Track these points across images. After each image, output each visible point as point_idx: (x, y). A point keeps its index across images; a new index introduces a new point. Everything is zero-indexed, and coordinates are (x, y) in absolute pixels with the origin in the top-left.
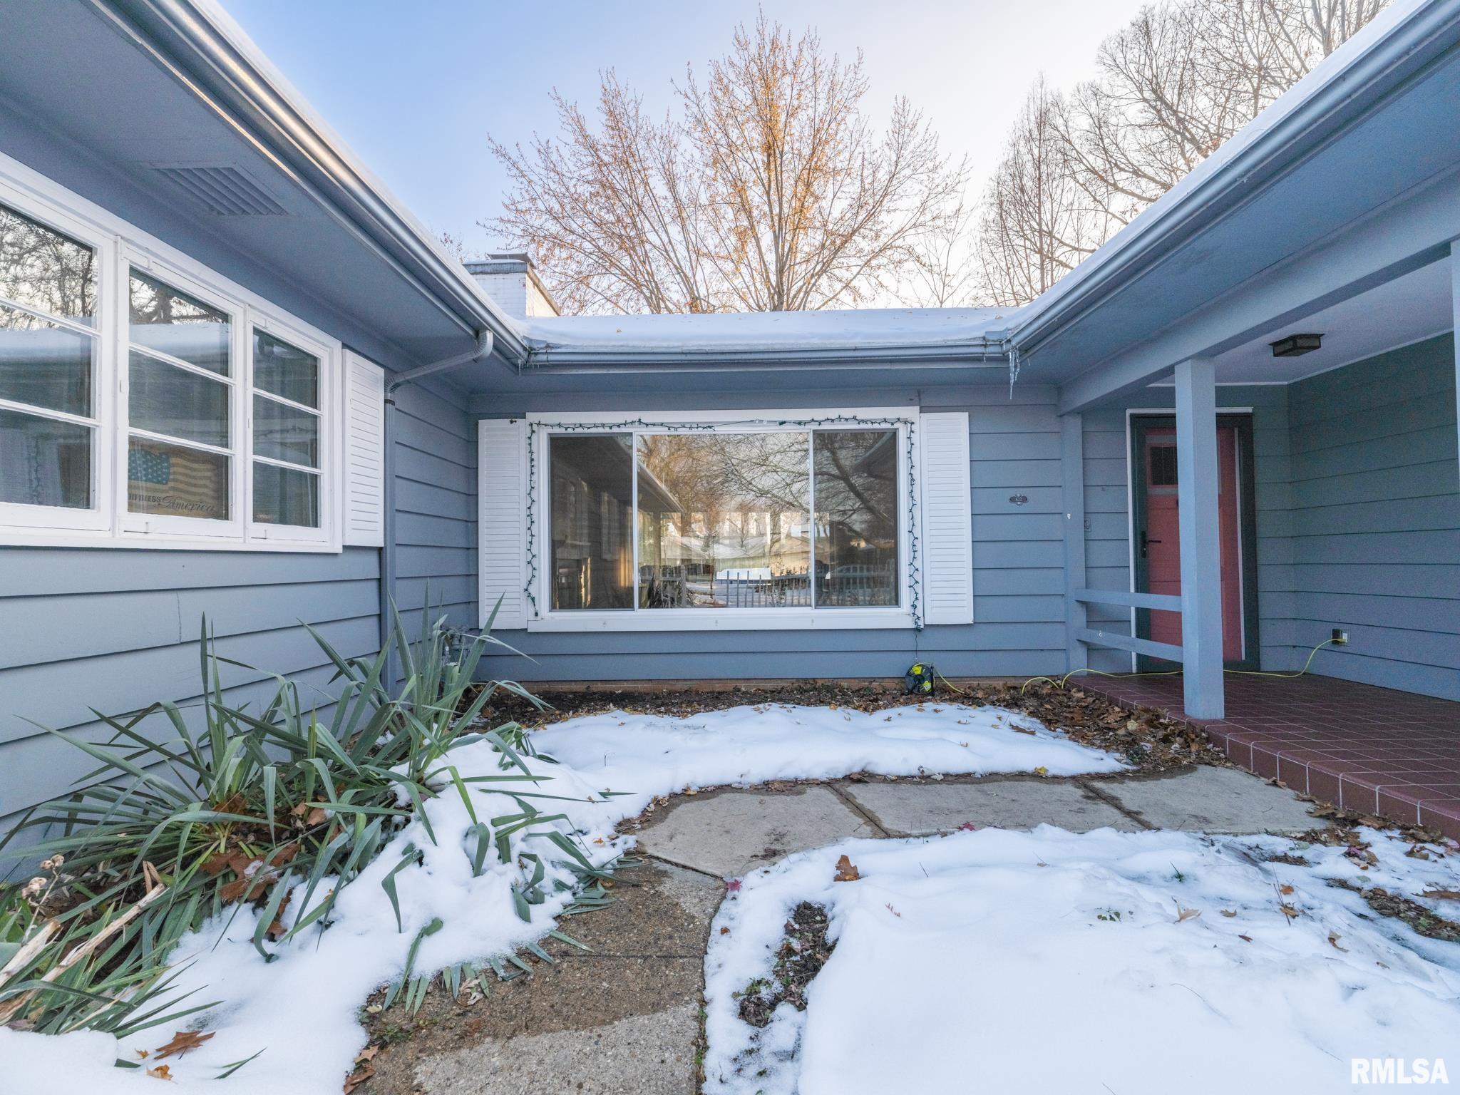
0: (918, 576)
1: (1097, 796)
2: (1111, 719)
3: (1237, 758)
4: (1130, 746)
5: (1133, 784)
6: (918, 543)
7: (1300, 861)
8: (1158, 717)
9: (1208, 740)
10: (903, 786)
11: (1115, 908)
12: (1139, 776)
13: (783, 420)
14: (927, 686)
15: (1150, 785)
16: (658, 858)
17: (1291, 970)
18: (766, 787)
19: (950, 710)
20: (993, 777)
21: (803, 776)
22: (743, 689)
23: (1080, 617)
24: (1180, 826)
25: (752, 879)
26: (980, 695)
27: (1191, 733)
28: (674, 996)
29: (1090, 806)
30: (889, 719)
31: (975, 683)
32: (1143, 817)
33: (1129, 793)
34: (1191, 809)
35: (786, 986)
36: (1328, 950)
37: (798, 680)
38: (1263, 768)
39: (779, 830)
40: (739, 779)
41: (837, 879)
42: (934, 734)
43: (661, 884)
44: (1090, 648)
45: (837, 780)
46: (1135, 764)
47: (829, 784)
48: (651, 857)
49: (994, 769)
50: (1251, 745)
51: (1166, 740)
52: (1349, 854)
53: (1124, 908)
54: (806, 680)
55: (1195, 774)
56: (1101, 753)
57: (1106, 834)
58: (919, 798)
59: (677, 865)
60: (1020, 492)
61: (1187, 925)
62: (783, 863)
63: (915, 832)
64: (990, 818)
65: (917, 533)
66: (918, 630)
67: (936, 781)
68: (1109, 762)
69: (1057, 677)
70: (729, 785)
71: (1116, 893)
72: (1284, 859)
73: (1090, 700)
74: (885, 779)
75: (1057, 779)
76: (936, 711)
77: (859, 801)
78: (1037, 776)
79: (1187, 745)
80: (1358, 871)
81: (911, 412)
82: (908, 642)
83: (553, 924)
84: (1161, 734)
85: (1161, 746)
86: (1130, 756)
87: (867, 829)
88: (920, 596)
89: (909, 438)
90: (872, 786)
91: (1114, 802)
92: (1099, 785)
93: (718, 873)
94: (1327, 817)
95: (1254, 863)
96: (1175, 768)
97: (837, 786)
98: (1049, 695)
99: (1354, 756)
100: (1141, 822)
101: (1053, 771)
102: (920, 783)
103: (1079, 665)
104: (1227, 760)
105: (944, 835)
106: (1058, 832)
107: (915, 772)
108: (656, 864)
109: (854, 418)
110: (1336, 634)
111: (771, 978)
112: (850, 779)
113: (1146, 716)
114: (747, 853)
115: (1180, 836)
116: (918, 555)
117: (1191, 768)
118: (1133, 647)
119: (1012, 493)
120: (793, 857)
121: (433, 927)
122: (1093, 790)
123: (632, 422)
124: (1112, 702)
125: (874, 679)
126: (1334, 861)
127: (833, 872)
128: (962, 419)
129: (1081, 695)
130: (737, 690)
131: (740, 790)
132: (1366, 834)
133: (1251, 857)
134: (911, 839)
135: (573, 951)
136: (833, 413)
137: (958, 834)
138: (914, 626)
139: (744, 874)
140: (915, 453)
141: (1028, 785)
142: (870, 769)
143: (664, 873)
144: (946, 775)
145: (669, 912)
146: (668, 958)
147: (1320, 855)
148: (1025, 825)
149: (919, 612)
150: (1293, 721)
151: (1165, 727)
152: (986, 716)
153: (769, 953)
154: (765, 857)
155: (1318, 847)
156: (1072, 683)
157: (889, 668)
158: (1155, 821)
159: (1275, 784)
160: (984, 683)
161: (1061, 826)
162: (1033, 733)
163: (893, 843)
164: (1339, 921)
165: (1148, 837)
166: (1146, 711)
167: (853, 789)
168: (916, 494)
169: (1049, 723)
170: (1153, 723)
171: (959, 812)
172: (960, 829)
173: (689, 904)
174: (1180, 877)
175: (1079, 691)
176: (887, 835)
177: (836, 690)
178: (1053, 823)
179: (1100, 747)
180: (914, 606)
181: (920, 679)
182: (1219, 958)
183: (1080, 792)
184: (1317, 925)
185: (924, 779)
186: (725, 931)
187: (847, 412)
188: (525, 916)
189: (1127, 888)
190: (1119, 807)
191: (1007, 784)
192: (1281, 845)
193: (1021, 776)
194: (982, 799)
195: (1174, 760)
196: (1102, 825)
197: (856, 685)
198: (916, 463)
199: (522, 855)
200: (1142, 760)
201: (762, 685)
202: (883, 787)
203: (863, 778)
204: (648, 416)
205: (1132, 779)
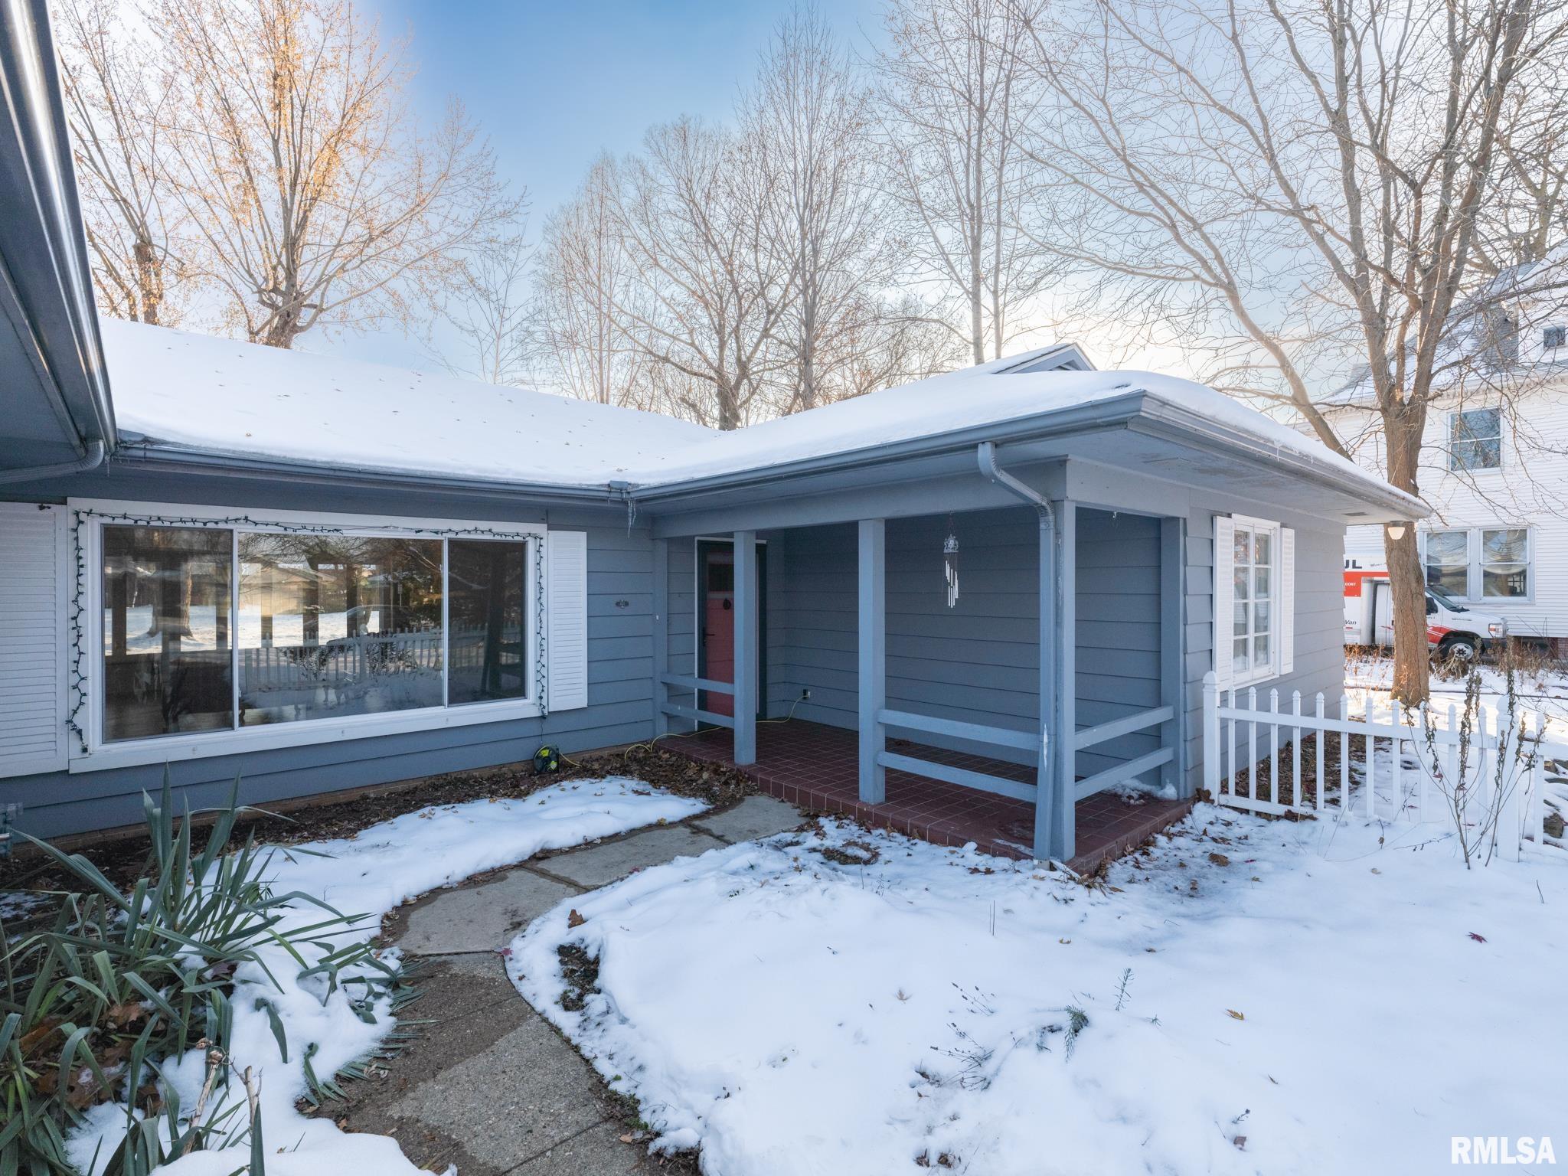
0: (544, 672)
1: (697, 831)
2: (690, 773)
3: (764, 788)
4: (706, 792)
5: (715, 818)
6: (544, 643)
7: (797, 843)
8: (719, 766)
9: (748, 779)
10: (576, 854)
11: (736, 889)
12: (718, 810)
13: (421, 528)
14: (553, 765)
15: (724, 816)
16: (430, 955)
17: (807, 890)
18: (472, 881)
19: (584, 785)
20: (633, 832)
21: (498, 865)
22: (372, 795)
23: (662, 694)
24: (744, 839)
25: (517, 944)
26: (596, 766)
27: (740, 776)
28: (519, 1018)
29: (696, 838)
30: (543, 803)
31: (587, 756)
32: (726, 838)
33: (714, 824)
34: (747, 827)
35: (582, 987)
36: (814, 880)
37: (430, 777)
38: (777, 793)
39: (510, 908)
40: (446, 881)
41: (570, 926)
42: (583, 809)
43: (450, 969)
44: (670, 717)
45: (525, 862)
46: (713, 803)
47: (521, 865)
48: (423, 956)
49: (632, 826)
50: (771, 780)
51: (726, 783)
52: (816, 834)
53: (739, 888)
54: (438, 777)
55: (745, 803)
56: (692, 801)
57: (711, 853)
58: (593, 858)
59: (449, 954)
60: (623, 598)
61: (766, 887)
62: (531, 928)
63: (605, 883)
64: (645, 861)
65: (544, 634)
66: (543, 717)
67: (597, 845)
68: (698, 806)
69: (647, 742)
70: (440, 888)
71: (733, 883)
72: (791, 844)
73: (674, 759)
74: (561, 852)
75: (672, 825)
76: (574, 788)
77: (553, 872)
78: (659, 825)
79: (737, 784)
80: (819, 842)
81: (540, 529)
82: (535, 728)
83: (393, 1019)
84: (723, 779)
85: (724, 787)
86: (709, 799)
87: (572, 890)
88: (545, 689)
89: (539, 551)
90: (554, 859)
91: (708, 832)
92: (697, 823)
93: (488, 949)
94: (806, 816)
95: (780, 850)
96: (734, 802)
97: (528, 866)
98: (645, 758)
99: (815, 778)
100: (725, 841)
101: (670, 819)
102: (587, 849)
103: (662, 731)
104: (758, 790)
105: (622, 879)
106: (686, 859)
107: (580, 841)
108: (431, 959)
109: (490, 531)
110: (805, 692)
111: (569, 988)
112: (536, 858)
113: (712, 767)
114: (500, 930)
115: (745, 845)
116: (545, 653)
117: (741, 800)
118: (696, 716)
119: (618, 598)
120: (536, 922)
121: (312, 1048)
122: (694, 827)
123: (236, 520)
124: (689, 758)
125: (504, 765)
126: (811, 840)
127: (566, 922)
128: (582, 537)
129: (667, 755)
130: (365, 798)
131: (451, 889)
132: (823, 821)
133: (779, 847)
134: (604, 889)
135: (424, 1027)
136: (470, 524)
137: (631, 876)
138: (540, 714)
139: (509, 943)
140: (543, 564)
141: (657, 833)
142: (547, 846)
143: (445, 963)
144: (602, 838)
145: (473, 982)
146: (498, 1004)
147: (806, 837)
148: (667, 859)
149: (544, 702)
150: (788, 758)
151: (724, 773)
152: (612, 785)
153: (558, 978)
154: (514, 928)
155: (805, 833)
156: (658, 747)
157: (517, 753)
158: (733, 840)
159: (783, 801)
160: (597, 754)
161: (688, 855)
162: (648, 794)
163: (593, 894)
164: (816, 867)
165: (731, 849)
166: (712, 763)
167: (542, 865)
168: (544, 600)
169: (655, 783)
170: (716, 772)
171: (624, 862)
172: (631, 873)
173: (482, 972)
174: (752, 867)
175: (665, 753)
176: (587, 890)
177: (471, 782)
178: (682, 854)
179: (690, 796)
180: (541, 698)
181: (548, 760)
182: (781, 895)
183: (688, 830)
184: (808, 872)
185: (588, 845)
186: (521, 978)
187: (484, 525)
188: (371, 1020)
189: (736, 879)
190: (711, 835)
191: (643, 835)
192: (789, 837)
193: (650, 827)
194: (633, 850)
195: (733, 796)
196: (708, 849)
197: (486, 774)
198: (544, 574)
199: (344, 982)
200: (716, 800)
201: (392, 788)
202: (562, 858)
203: (545, 854)
204: (255, 514)
205: (713, 814)
